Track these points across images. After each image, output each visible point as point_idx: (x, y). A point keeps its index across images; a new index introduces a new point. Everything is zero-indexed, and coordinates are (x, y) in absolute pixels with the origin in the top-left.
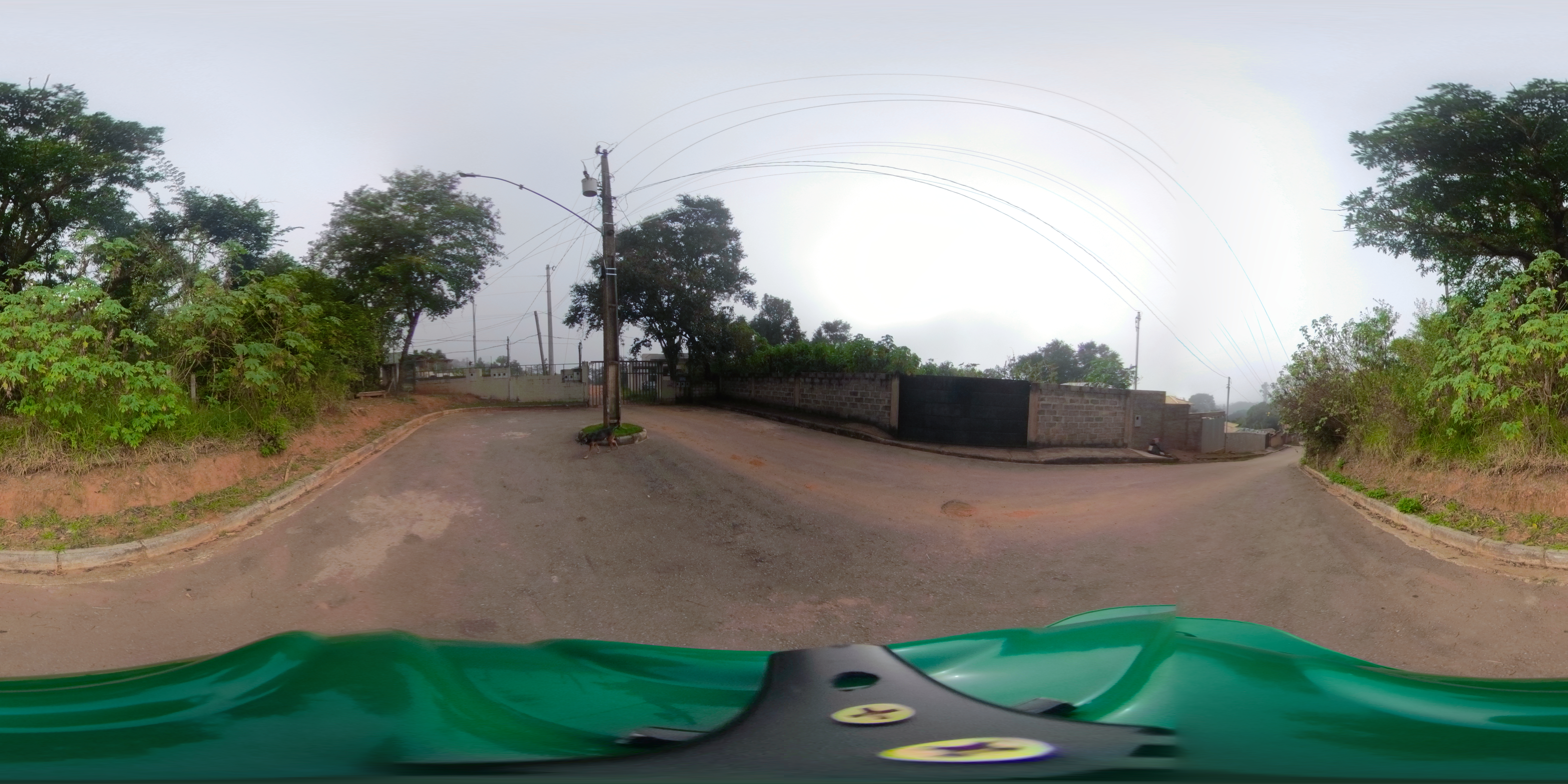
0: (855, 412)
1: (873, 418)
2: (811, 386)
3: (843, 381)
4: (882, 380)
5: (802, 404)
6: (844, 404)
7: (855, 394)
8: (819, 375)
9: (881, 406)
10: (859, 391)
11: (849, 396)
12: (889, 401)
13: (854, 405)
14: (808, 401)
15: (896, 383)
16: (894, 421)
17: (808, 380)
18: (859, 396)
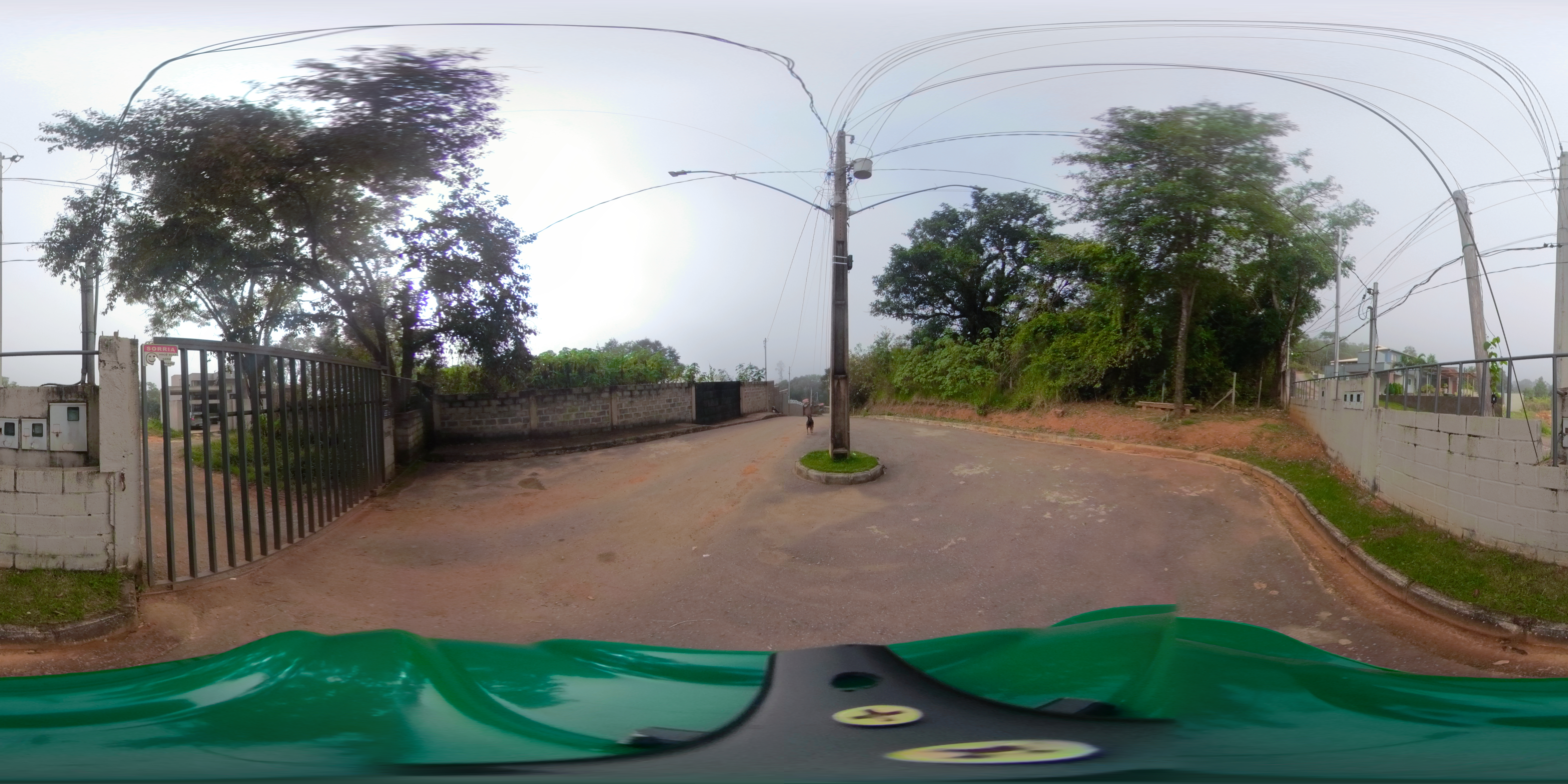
0: (671, 416)
1: (682, 417)
2: (630, 399)
3: (661, 391)
4: (686, 388)
5: (620, 421)
6: (662, 411)
7: (669, 401)
9: (687, 407)
10: (673, 398)
11: (666, 403)
12: (691, 402)
13: (669, 410)
14: (627, 416)
15: (693, 389)
16: (694, 418)
17: (625, 393)
18: (672, 403)
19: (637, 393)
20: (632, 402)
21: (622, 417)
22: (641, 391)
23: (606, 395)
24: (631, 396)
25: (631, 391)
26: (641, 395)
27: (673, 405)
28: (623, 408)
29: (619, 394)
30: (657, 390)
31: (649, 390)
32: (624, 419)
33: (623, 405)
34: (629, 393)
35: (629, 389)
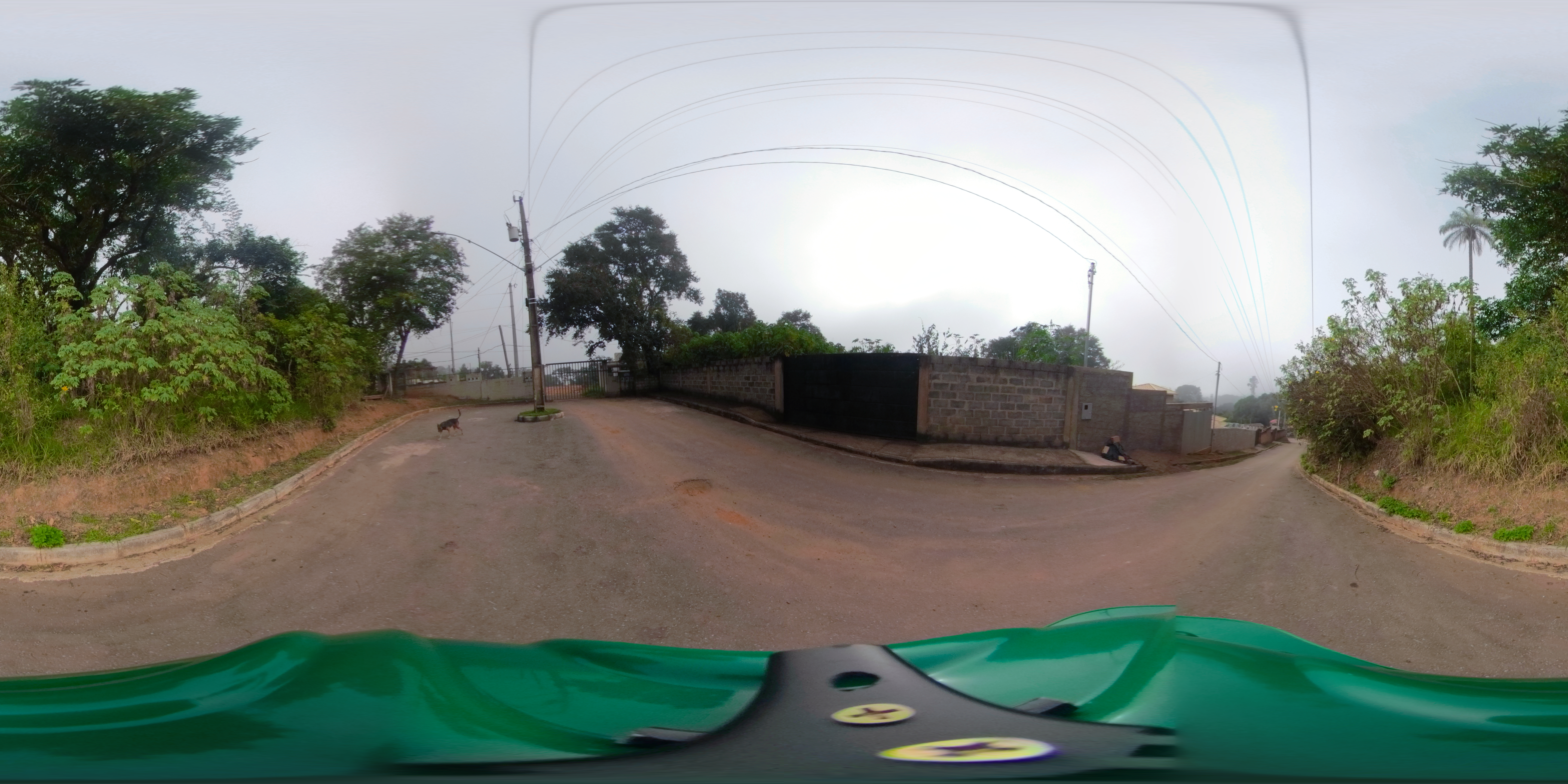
0: (748, 396)
1: (762, 402)
4: (767, 364)
5: (710, 390)
6: (741, 389)
7: (748, 378)
9: (768, 389)
10: (751, 376)
11: (744, 381)
12: (774, 384)
15: (778, 365)
16: (779, 406)
19: (721, 368)
20: (719, 377)
21: (713, 387)
22: (724, 366)
23: (705, 369)
24: (719, 371)
25: (718, 367)
28: (714, 381)
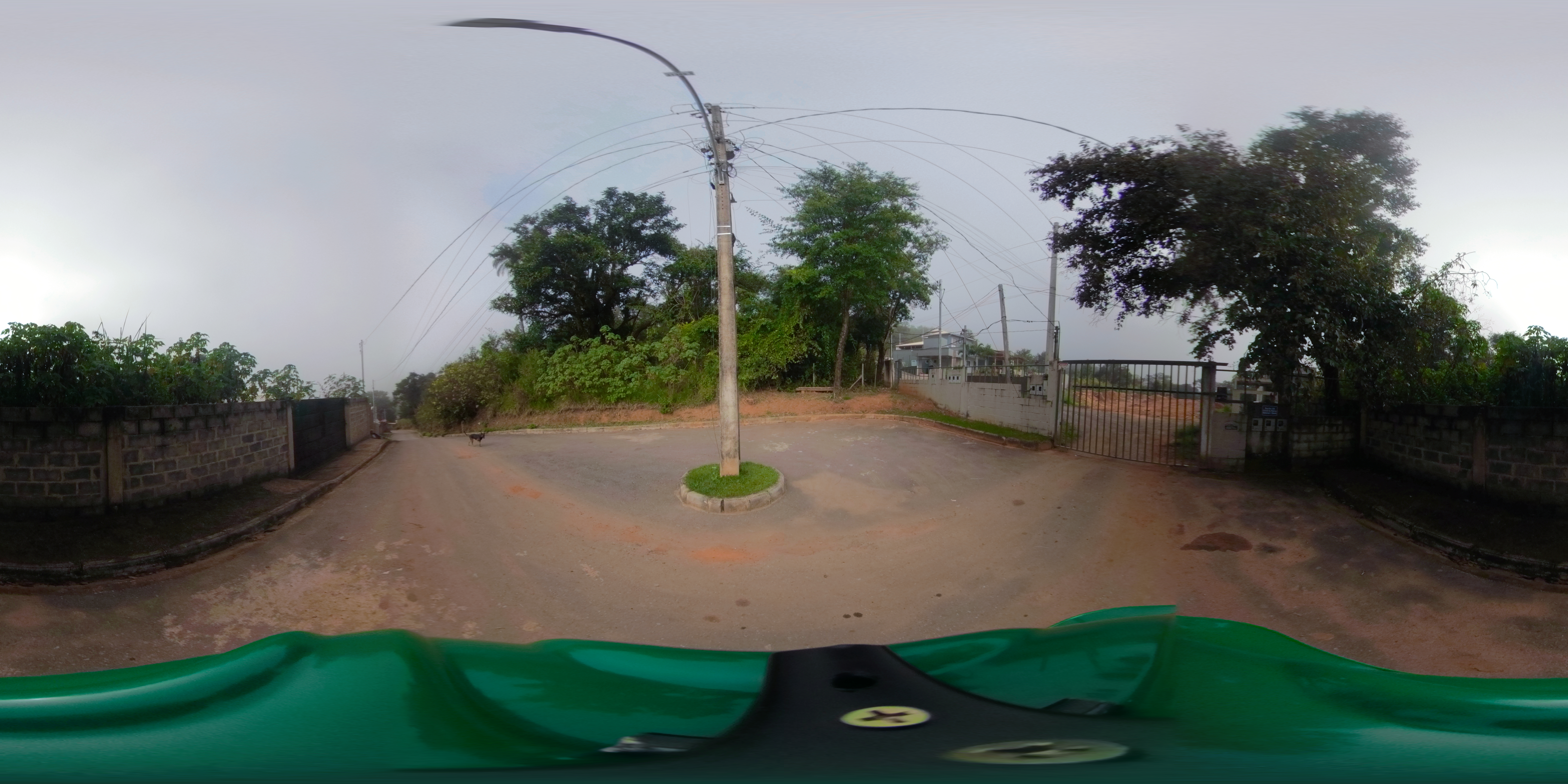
0: (252, 469)
1: (273, 469)
2: (159, 440)
3: (231, 420)
5: (131, 491)
6: (235, 462)
8: (182, 411)
9: (279, 447)
11: (242, 444)
12: (287, 439)
13: (249, 459)
14: (148, 481)
15: (288, 413)
16: (292, 465)
17: (147, 426)
18: (255, 442)
19: (177, 425)
20: (163, 447)
21: (135, 483)
22: (186, 420)
23: (92, 429)
24: (163, 431)
25: (162, 421)
26: (186, 430)
27: (256, 447)
28: (141, 461)
29: (131, 428)
30: (223, 416)
31: (206, 418)
32: (142, 488)
33: (141, 454)
34: (156, 426)
35: (156, 414)
